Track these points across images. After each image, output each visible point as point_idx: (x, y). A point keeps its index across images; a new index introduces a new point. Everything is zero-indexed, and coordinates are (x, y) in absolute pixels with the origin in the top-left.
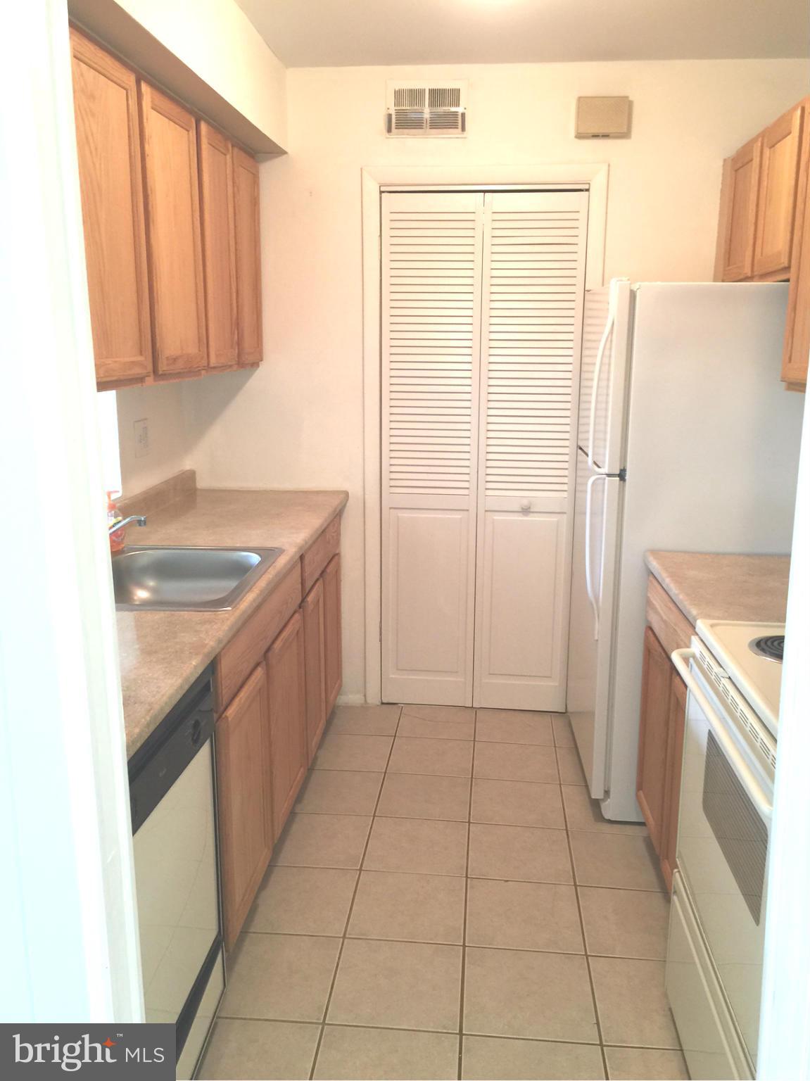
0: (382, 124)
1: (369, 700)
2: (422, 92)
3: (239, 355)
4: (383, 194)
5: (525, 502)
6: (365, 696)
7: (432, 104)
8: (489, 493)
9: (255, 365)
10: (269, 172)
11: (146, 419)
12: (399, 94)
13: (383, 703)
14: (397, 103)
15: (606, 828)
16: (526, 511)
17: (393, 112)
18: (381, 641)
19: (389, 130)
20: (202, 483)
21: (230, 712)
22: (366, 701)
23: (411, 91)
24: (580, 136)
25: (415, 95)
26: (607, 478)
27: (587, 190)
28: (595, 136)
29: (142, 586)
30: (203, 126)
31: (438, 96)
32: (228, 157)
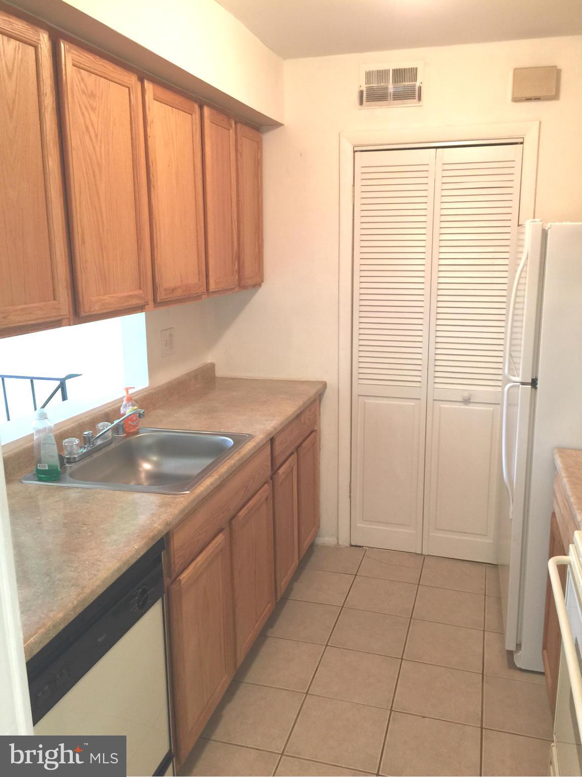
0: (355, 98)
1: (341, 543)
2: (386, 72)
3: (240, 280)
4: (356, 153)
5: (466, 394)
6: (338, 539)
7: (395, 81)
8: (437, 386)
9: (258, 285)
10: (269, 139)
11: (172, 328)
12: (369, 75)
13: (351, 546)
14: (368, 82)
15: (517, 675)
16: (467, 401)
17: (364, 88)
18: (350, 497)
19: (361, 103)
20: (220, 372)
21: (185, 576)
22: (338, 543)
23: (378, 72)
24: (516, 100)
25: (382, 75)
26: (521, 386)
27: (522, 143)
28: (529, 99)
29: (148, 461)
30: (206, 110)
31: (399, 74)
32: (232, 132)
